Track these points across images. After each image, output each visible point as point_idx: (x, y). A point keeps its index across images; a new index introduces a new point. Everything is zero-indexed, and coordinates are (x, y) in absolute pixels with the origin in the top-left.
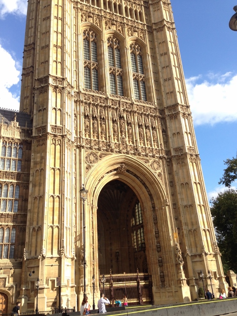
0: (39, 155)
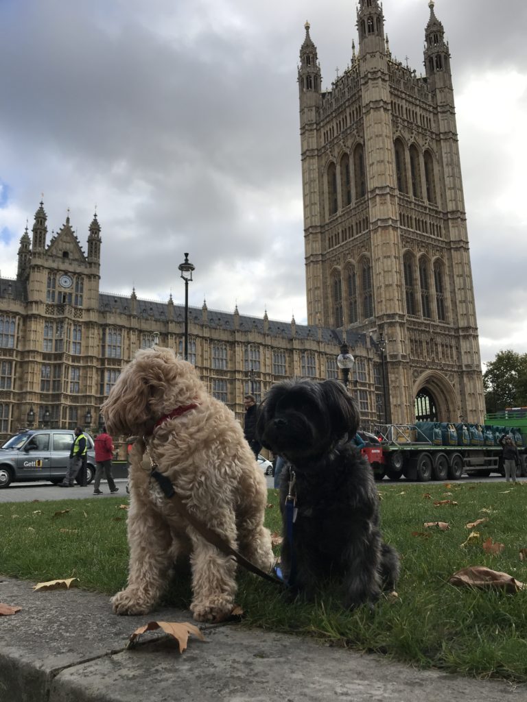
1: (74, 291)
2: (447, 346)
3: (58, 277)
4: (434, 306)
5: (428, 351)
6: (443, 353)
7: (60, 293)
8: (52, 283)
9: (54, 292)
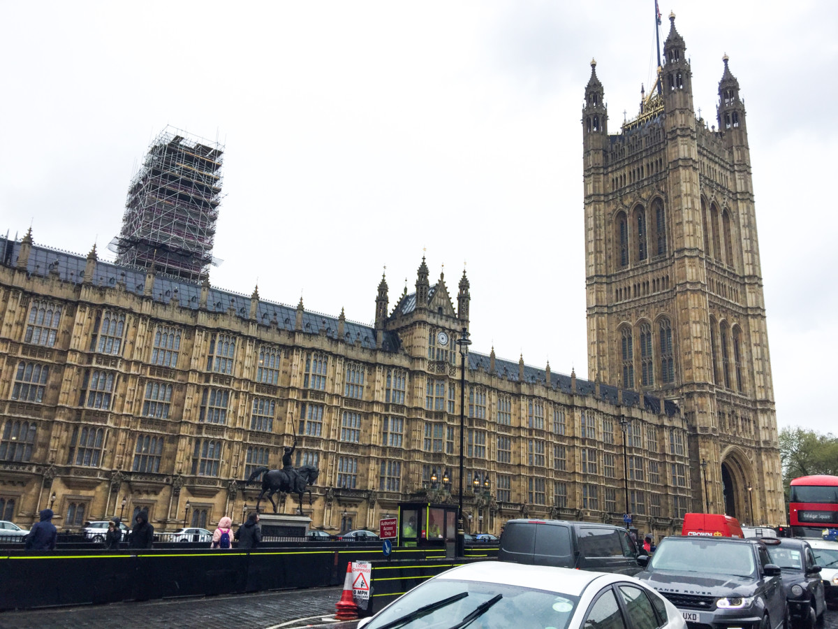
0: (703, 450)
1: (449, 348)
2: (746, 420)
3: (437, 333)
4: (733, 376)
5: (730, 425)
6: (743, 427)
7: (438, 349)
8: (432, 339)
9: (434, 349)
